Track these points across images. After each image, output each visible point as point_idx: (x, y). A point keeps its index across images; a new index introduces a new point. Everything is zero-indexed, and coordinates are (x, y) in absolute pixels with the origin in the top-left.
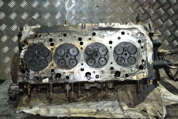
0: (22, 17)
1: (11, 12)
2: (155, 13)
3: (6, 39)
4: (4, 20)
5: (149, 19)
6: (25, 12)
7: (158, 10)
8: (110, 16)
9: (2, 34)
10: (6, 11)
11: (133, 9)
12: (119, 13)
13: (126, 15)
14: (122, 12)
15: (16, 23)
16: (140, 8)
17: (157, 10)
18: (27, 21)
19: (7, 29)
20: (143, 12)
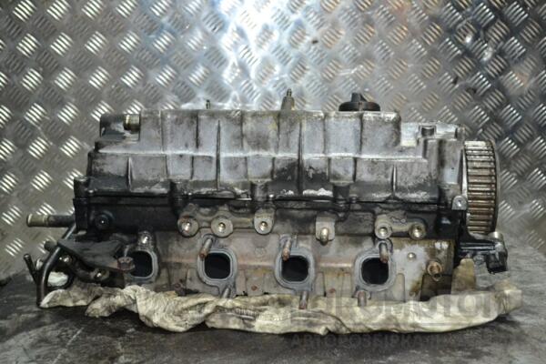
0: (91, 82)
1: (59, 68)
2: (494, 55)
3: (44, 147)
4: (38, 92)
5: (478, 74)
6: (100, 68)
7: (505, 42)
8: (356, 69)
9: (32, 135)
10: (43, 67)
11: (425, 43)
12: (383, 59)
13: (405, 63)
14: (392, 53)
15: (73, 100)
16: (447, 40)
17: (502, 43)
18: (105, 91)
19: (48, 118)
20: (459, 52)
